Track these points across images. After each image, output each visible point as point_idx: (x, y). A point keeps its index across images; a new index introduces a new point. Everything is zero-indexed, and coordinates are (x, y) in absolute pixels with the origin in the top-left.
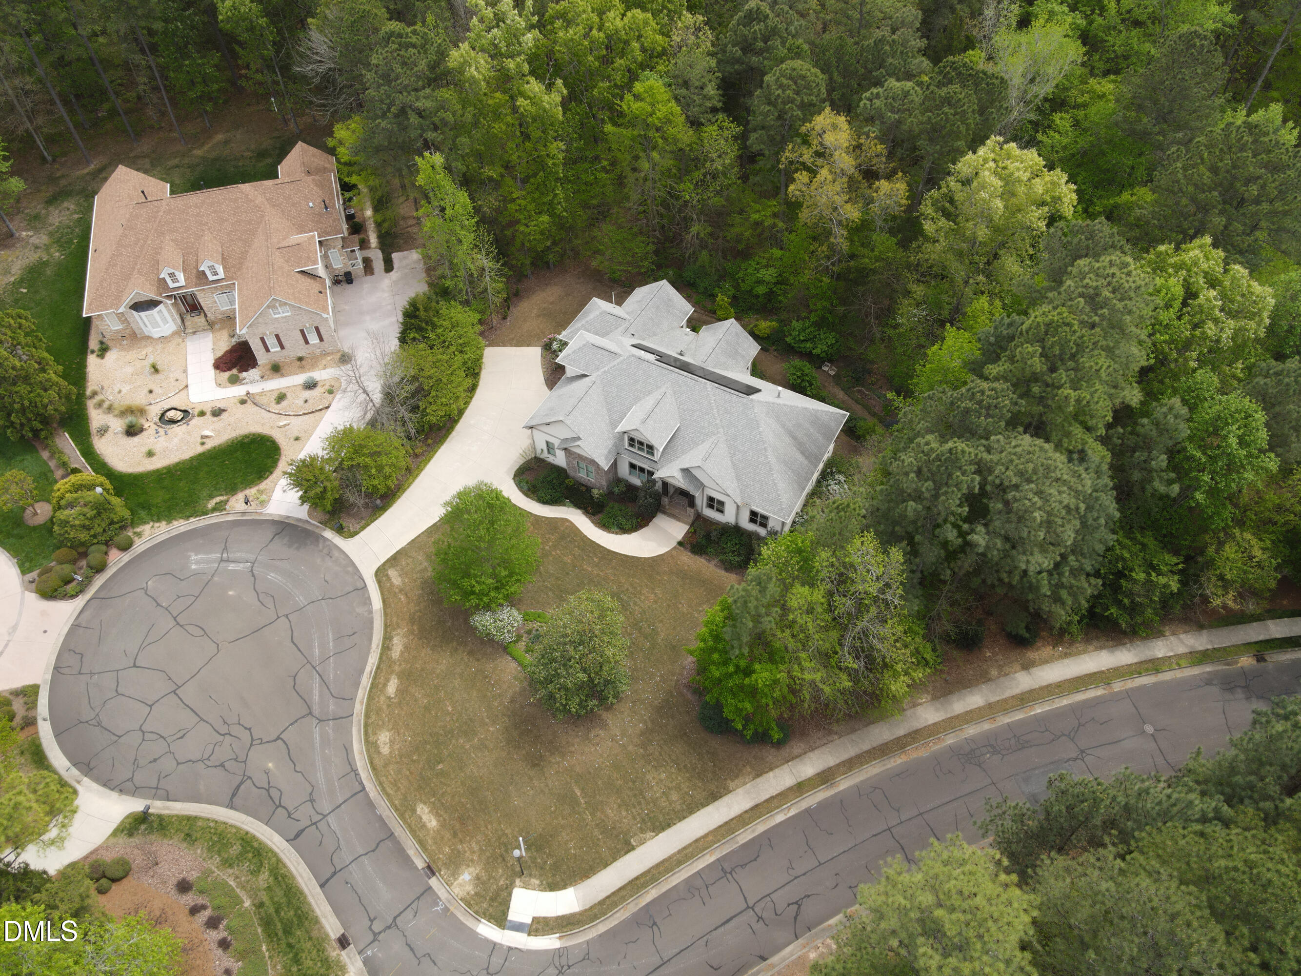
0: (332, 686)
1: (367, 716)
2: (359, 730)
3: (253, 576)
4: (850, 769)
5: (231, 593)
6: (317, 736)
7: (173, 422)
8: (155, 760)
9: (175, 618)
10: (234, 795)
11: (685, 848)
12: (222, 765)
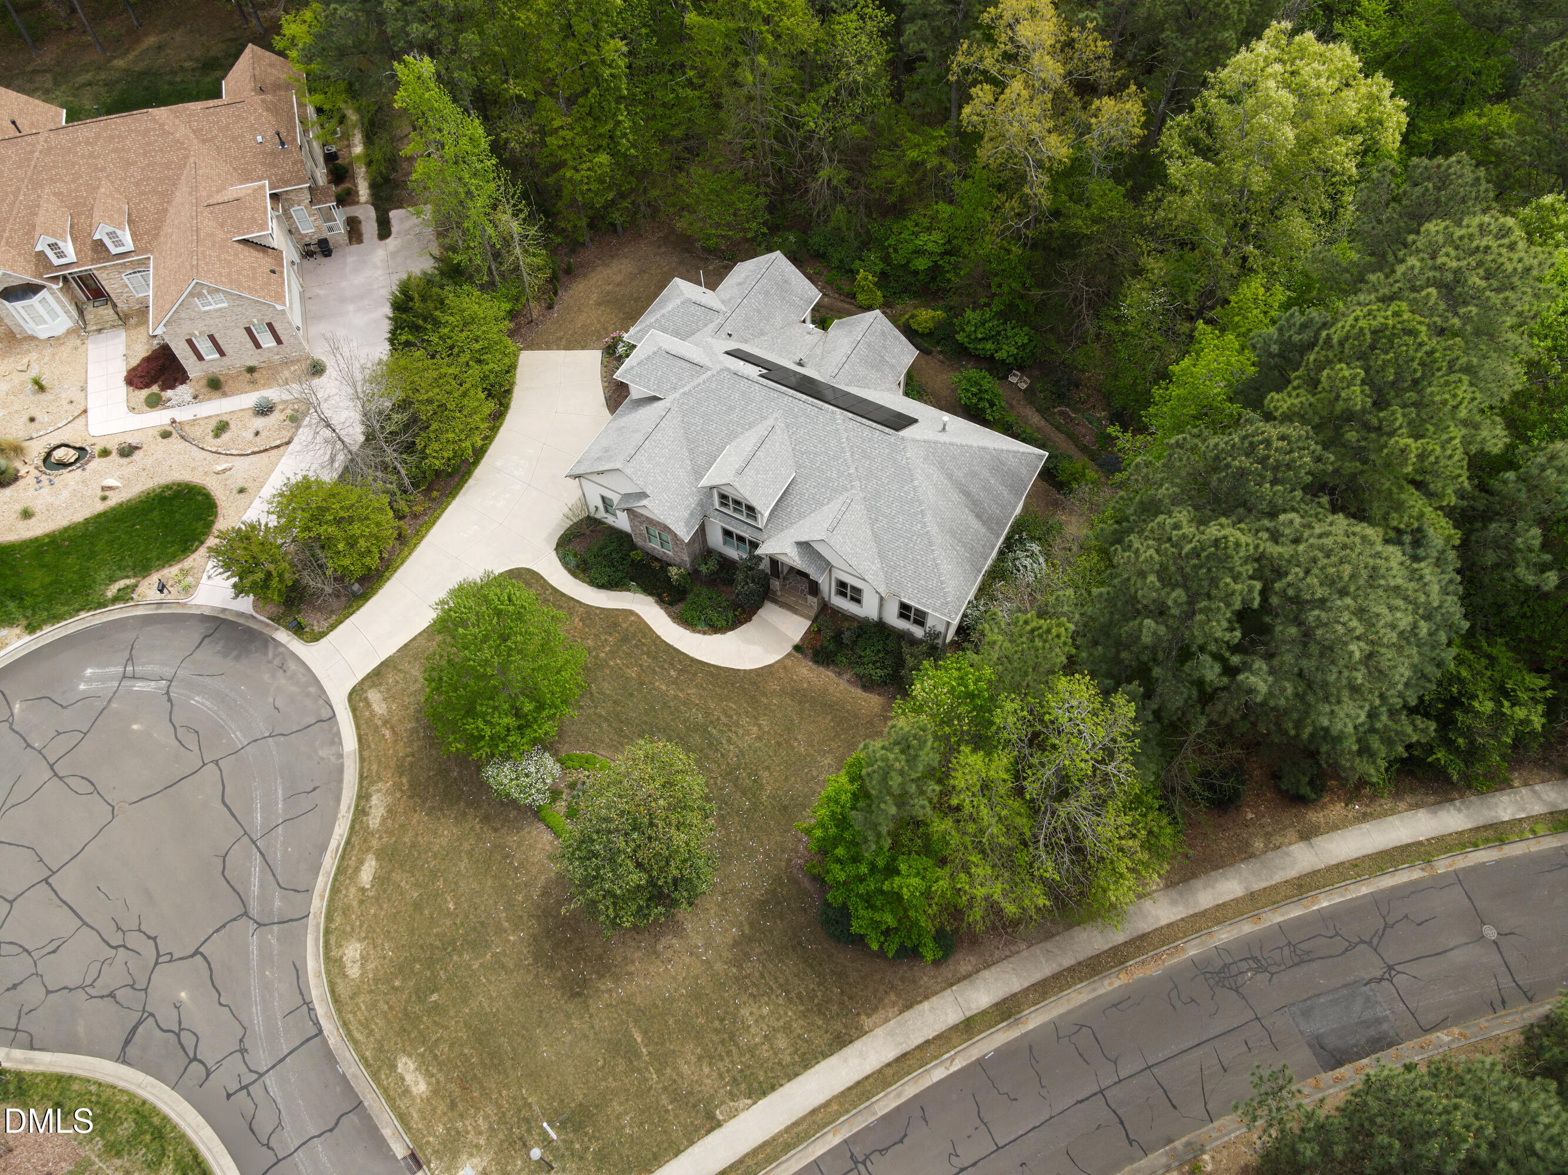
0: (278, 872)
1: (329, 918)
2: (317, 940)
3: (170, 700)
4: (1044, 996)
5: (135, 727)
6: (254, 949)
7: (62, 465)
8: (15, 987)
9: (52, 766)
10: (127, 1042)
11: (796, 1124)
12: (112, 995)
